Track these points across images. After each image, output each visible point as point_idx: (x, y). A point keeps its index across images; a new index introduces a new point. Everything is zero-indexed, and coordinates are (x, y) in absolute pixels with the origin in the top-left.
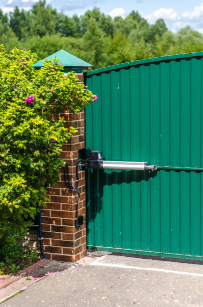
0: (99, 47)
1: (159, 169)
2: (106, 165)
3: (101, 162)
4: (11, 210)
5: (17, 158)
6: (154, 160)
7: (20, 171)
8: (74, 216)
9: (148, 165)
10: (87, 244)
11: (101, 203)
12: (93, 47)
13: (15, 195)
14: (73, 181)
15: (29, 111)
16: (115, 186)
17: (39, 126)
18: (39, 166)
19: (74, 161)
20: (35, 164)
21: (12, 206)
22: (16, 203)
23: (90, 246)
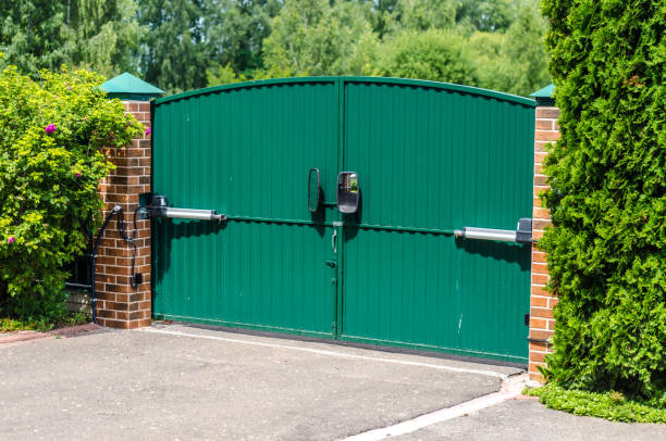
0: (537, 57)
1: (228, 219)
2: (170, 212)
3: (165, 210)
4: (30, 251)
5: (36, 193)
6: (224, 208)
7: (40, 207)
8: (129, 272)
9: (215, 213)
10: (152, 311)
11: (169, 259)
12: (524, 55)
13: (33, 233)
14: (129, 231)
15: (49, 140)
16: (184, 239)
17: (58, 157)
18: (61, 203)
19: (131, 206)
20: (56, 200)
21: (30, 247)
22: (33, 244)
23: (157, 314)
